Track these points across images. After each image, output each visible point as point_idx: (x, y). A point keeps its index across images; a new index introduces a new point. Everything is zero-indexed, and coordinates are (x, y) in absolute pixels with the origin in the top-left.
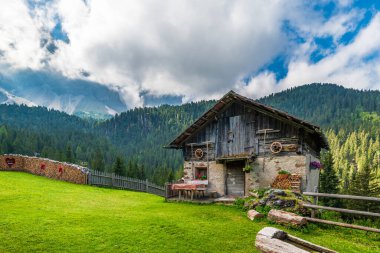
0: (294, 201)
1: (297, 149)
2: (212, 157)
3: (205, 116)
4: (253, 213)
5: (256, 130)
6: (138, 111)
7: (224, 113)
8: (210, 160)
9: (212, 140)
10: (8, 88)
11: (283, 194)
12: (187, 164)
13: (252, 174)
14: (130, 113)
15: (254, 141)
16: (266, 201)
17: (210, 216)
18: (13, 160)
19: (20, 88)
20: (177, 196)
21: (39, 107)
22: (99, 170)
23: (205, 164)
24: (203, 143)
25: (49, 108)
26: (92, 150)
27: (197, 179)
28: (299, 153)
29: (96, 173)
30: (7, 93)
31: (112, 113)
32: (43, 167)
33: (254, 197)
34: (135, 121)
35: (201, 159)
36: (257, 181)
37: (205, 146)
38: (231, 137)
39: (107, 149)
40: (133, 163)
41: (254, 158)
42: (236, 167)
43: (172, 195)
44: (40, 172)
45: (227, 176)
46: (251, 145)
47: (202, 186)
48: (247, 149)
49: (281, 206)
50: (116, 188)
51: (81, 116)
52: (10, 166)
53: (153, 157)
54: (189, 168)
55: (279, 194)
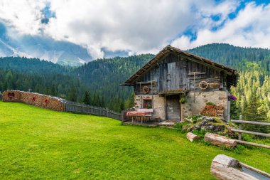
0: (224, 126)
1: (219, 86)
2: (156, 92)
3: (150, 63)
4: (191, 136)
5: (187, 72)
6: (100, 61)
7: (163, 61)
8: (154, 94)
9: (155, 79)
10: (14, 46)
11: (214, 121)
12: (137, 97)
13: (186, 104)
14: (95, 62)
15: (186, 81)
16: (201, 125)
17: (158, 138)
18: (13, 94)
19: (22, 46)
20: (130, 120)
21: (35, 59)
22: (73, 100)
23: (151, 97)
24: (148, 82)
25: (41, 59)
26: (69, 87)
27: (144, 108)
28: (221, 90)
29: (72, 103)
30: (13, 49)
31: (82, 62)
32: (34, 99)
33: (189, 122)
34: (98, 67)
35: (147, 93)
36: (190, 110)
37: (150, 84)
38: (169, 78)
39: (79, 86)
40: (96, 95)
41: (187, 93)
42: (174, 99)
43: (127, 120)
44: (32, 103)
45: (167, 106)
46: (184, 83)
47: (149, 113)
48: (181, 86)
49: (214, 130)
50: (85, 114)
51: (62, 65)
52: (11, 98)
53: (109, 91)
54: (139, 100)
55: (211, 121)
